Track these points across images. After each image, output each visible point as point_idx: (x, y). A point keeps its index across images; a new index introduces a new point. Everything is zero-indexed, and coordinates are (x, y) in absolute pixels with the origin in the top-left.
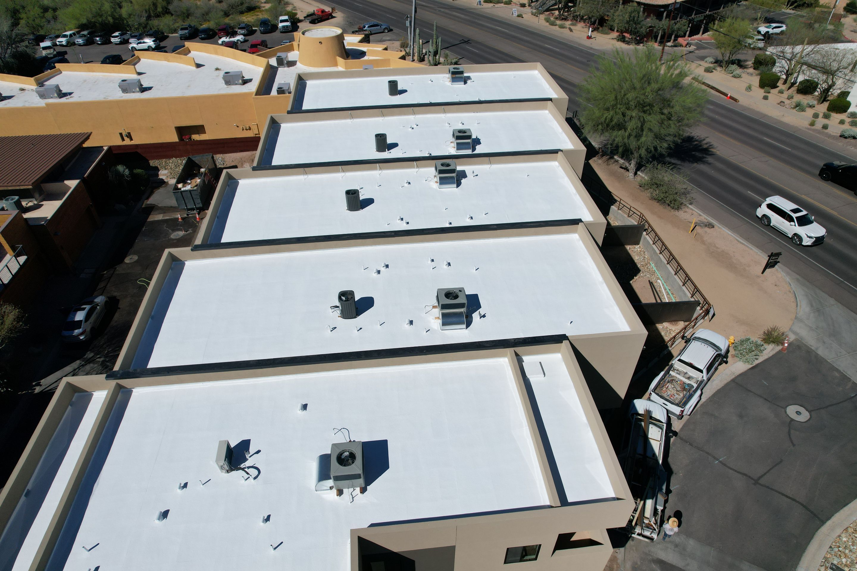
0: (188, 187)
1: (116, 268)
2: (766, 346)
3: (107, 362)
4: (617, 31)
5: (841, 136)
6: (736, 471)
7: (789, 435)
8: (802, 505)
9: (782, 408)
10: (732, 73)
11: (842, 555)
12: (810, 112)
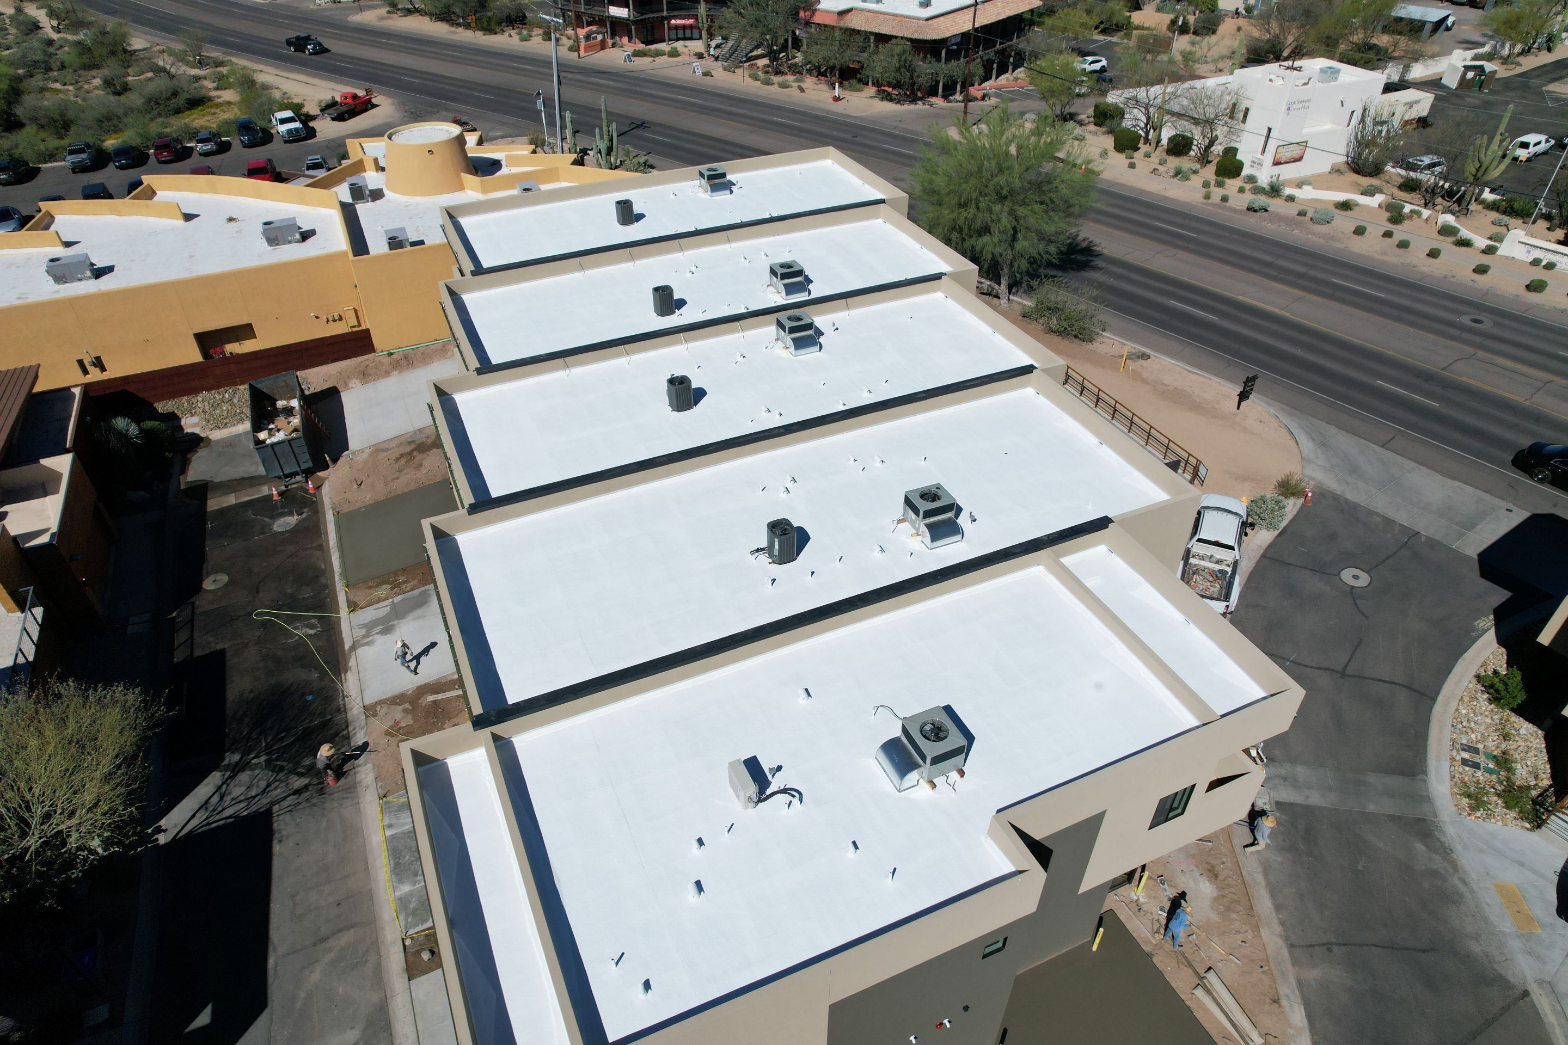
0: (280, 436)
1: (193, 603)
2: (1285, 502)
3: (277, 760)
4: (873, 84)
5: (1248, 209)
6: (1314, 668)
7: (1357, 606)
8: (1404, 686)
9: (1336, 575)
10: (1071, 134)
11: (1469, 730)
12: (1196, 181)
